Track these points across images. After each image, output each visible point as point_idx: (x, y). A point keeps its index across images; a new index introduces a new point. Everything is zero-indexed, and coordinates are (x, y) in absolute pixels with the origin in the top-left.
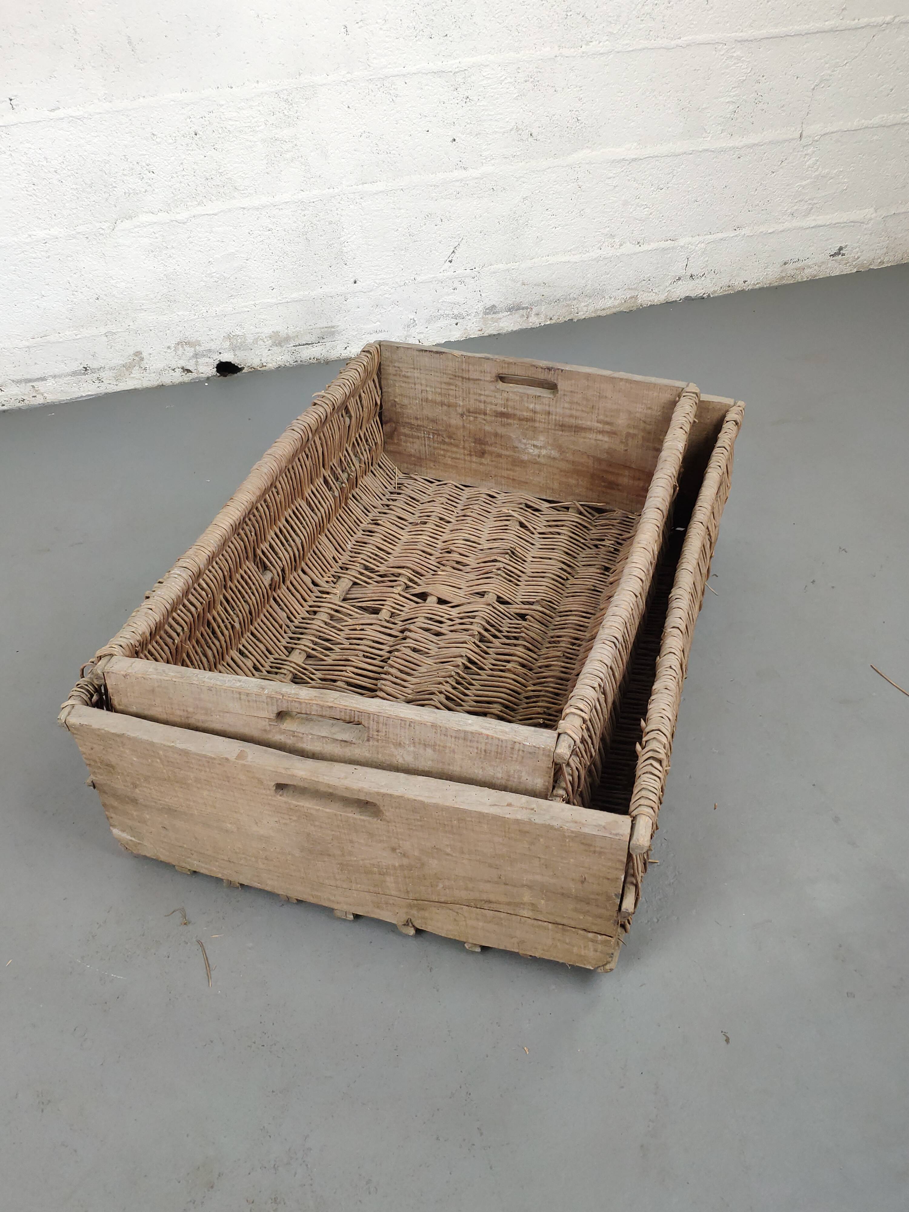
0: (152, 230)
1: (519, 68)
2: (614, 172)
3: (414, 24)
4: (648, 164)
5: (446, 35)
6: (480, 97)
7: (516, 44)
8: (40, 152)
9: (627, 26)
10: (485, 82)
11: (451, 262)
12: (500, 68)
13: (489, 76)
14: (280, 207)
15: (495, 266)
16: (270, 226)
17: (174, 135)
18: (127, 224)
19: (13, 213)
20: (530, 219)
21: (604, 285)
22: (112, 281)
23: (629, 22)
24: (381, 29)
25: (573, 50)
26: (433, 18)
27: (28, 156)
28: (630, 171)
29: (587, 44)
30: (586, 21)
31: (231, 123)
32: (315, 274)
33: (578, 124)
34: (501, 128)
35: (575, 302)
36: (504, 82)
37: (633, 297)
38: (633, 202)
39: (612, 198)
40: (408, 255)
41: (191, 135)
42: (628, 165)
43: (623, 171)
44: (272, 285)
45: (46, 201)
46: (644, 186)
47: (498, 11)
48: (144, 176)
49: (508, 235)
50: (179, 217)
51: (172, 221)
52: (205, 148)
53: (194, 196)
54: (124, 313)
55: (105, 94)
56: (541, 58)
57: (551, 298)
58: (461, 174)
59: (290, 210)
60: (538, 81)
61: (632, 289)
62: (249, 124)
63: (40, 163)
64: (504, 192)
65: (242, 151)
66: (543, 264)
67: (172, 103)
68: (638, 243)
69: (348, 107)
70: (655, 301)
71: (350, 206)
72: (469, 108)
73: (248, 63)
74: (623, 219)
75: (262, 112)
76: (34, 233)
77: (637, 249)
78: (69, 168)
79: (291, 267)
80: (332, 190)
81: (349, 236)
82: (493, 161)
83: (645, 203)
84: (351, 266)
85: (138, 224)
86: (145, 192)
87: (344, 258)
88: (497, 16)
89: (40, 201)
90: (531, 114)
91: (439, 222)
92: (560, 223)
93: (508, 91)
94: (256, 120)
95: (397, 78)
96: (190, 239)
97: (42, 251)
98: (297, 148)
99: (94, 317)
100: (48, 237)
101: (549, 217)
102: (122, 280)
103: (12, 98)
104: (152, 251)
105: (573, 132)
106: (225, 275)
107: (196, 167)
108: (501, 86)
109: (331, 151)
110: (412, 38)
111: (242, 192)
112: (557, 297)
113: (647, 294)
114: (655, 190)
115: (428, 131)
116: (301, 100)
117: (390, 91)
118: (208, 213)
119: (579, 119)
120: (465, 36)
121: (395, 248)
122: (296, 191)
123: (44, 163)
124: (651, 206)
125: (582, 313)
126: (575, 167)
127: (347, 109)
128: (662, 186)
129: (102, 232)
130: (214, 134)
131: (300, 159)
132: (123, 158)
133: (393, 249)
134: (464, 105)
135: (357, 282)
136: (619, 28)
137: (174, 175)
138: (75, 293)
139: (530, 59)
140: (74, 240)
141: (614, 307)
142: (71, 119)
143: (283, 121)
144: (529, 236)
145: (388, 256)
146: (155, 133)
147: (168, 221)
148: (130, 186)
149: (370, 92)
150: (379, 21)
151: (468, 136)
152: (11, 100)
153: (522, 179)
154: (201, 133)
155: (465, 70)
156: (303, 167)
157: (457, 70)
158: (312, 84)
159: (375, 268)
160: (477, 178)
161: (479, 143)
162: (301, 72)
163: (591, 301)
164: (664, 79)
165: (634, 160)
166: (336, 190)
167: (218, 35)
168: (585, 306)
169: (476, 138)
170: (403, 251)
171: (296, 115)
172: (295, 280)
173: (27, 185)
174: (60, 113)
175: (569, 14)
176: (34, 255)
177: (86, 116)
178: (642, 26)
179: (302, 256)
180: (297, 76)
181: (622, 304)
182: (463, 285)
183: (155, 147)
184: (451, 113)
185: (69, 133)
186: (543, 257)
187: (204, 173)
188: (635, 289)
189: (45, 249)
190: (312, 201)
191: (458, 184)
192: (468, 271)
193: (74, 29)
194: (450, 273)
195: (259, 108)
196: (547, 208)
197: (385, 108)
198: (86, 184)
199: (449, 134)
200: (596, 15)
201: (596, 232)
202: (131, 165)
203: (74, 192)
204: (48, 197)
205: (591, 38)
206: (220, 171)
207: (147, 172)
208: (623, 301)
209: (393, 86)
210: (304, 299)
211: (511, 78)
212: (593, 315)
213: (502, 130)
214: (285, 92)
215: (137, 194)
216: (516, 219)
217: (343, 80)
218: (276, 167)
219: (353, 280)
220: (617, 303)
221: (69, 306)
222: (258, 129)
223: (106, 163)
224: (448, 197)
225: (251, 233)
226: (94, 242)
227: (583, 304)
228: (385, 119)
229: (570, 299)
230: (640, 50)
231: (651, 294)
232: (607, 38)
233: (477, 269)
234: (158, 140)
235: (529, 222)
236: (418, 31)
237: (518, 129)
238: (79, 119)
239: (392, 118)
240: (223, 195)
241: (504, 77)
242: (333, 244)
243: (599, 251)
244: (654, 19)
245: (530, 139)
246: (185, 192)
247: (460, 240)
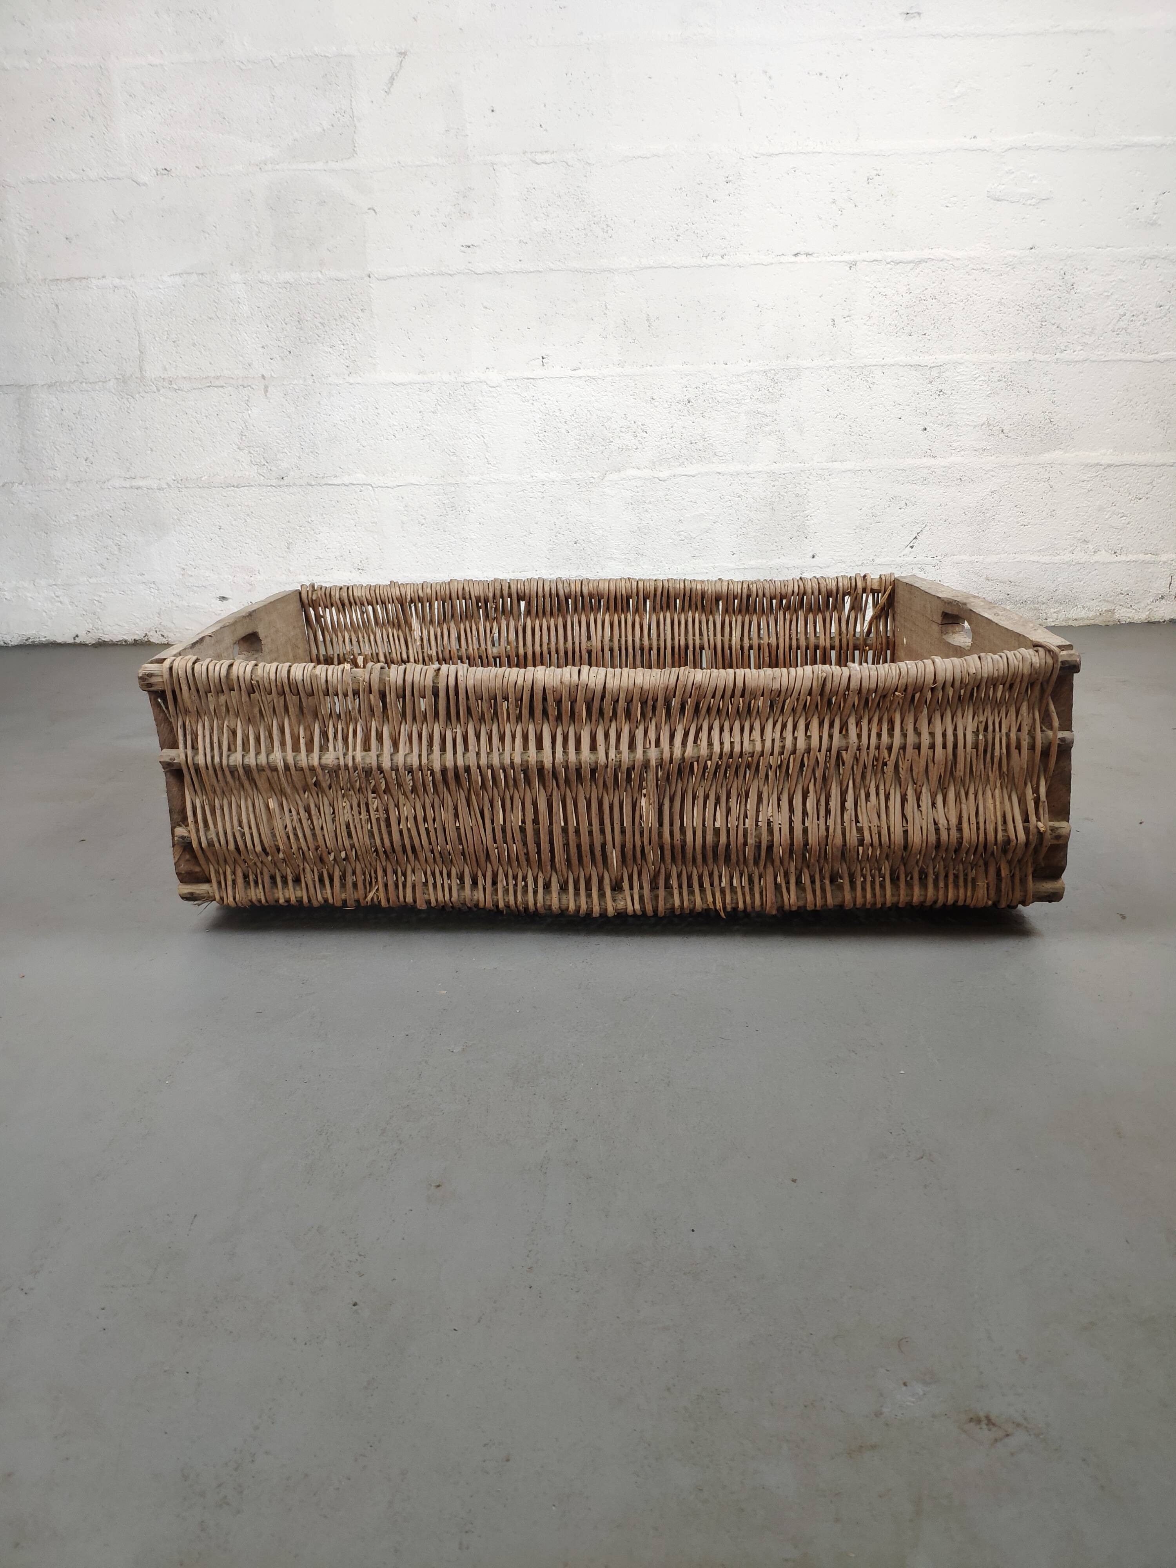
0: (635, 484)
1: (993, 368)
2: (1089, 476)
3: (896, 322)
4: (1125, 471)
5: (925, 334)
6: (953, 391)
7: (992, 347)
8: (557, 404)
9: (1102, 338)
10: (959, 378)
11: (912, 547)
12: (974, 366)
13: (963, 373)
14: (752, 476)
15: (958, 556)
16: (741, 493)
17: (670, 401)
18: (615, 476)
19: (523, 454)
20: (998, 513)
21: (1077, 592)
22: (592, 528)
23: (1104, 335)
24: (865, 324)
25: (1047, 356)
26: (914, 318)
27: (547, 406)
28: (1105, 477)
29: (1061, 352)
30: (1061, 332)
31: (720, 394)
32: (775, 544)
33: (1050, 425)
34: (972, 421)
35: (1043, 607)
36: (978, 379)
37: (1109, 611)
38: (1109, 509)
39: (1086, 502)
40: (869, 535)
41: (684, 403)
42: (1103, 469)
43: (1097, 476)
44: (734, 550)
45: (552, 447)
46: (1120, 494)
47: (975, 316)
48: (638, 435)
49: (973, 527)
50: (661, 475)
51: (654, 478)
52: (695, 415)
53: (677, 457)
54: (595, 559)
55: (620, 360)
56: (1016, 360)
57: (1018, 598)
58: (930, 462)
59: (761, 480)
60: (1011, 382)
61: (1108, 601)
62: (736, 397)
63: (554, 413)
64: (971, 483)
65: (727, 420)
66: (1010, 561)
67: (674, 373)
68: (1115, 553)
69: (828, 390)
70: (1135, 619)
71: (818, 481)
72: (942, 400)
73: (744, 345)
74: (1097, 525)
75: (750, 388)
76: (536, 474)
77: (1114, 558)
78: (577, 420)
79: (754, 534)
80: (803, 464)
81: (813, 510)
82: (962, 453)
83: (1122, 511)
84: (811, 540)
85: (625, 476)
86: (636, 449)
87: (805, 531)
88: (974, 321)
89: (547, 446)
90: (1003, 411)
91: (903, 505)
92: (1029, 521)
93: (981, 387)
94: (743, 393)
95: (875, 368)
96: (667, 497)
97: (539, 492)
98: (776, 422)
99: (570, 560)
100: (547, 479)
101: (1018, 514)
102: (600, 527)
103: (545, 357)
104: (632, 504)
105: (1046, 432)
106: (691, 534)
107: (683, 431)
108: (975, 383)
109: (807, 429)
110: (893, 334)
111: (721, 458)
112: (1024, 598)
113: (1125, 609)
114: (1133, 499)
115: (900, 418)
116: (786, 380)
117: (868, 379)
118: (686, 473)
119: (1052, 420)
120: (943, 336)
121: (857, 527)
122: (770, 463)
123: (558, 414)
124: (1128, 515)
125: (1051, 620)
126: (1046, 467)
127: (826, 392)
128: (1140, 496)
129: (593, 481)
130: (704, 403)
131: (777, 433)
132: (624, 416)
133: (855, 527)
134: (937, 397)
135: (816, 557)
136: (1094, 339)
137: (664, 437)
138: (558, 534)
139: (1005, 361)
140: (567, 485)
141: (1087, 618)
142: (588, 378)
143: (767, 397)
144: (996, 531)
145: (849, 534)
146: (654, 397)
147: (651, 477)
148: (625, 443)
149: (850, 378)
150: (864, 317)
151: (939, 426)
153: (992, 473)
154: (693, 401)
155: (941, 365)
156: (779, 440)
157: (933, 365)
158: (797, 367)
159: (834, 544)
160: (945, 467)
161: (950, 434)
162: (789, 355)
163: (1061, 608)
164: (1141, 390)
165: (1110, 466)
166: (807, 465)
167: (722, 319)
168: (1055, 612)
169: (947, 428)
170: (865, 531)
171: (780, 393)
172: (755, 547)
173: (540, 431)
174: (580, 373)
175: (1043, 324)
176: (531, 495)
177: (600, 377)
178: (1117, 340)
179: (766, 525)
180: (786, 359)
181: (1096, 616)
182: (922, 572)
183: (652, 410)
184: (925, 404)
185: (583, 390)
186: (1009, 554)
187: (690, 437)
188: (1112, 602)
189: (542, 490)
190: (783, 472)
191: (926, 471)
192: (929, 558)
193: (606, 306)
194: (909, 559)
195: (747, 384)
196: (1016, 504)
197: (862, 393)
198: (588, 436)
199: (921, 423)
200: (1071, 326)
201: (1068, 535)
202: (629, 424)
203: (577, 442)
204: (554, 444)
205: (1066, 346)
206: (704, 437)
207: (641, 431)
208: (1098, 614)
209: (871, 375)
210: (761, 567)
211: (985, 376)
212: (1064, 624)
213: (974, 424)
214: (773, 371)
215: (629, 449)
216: (982, 512)
217: (826, 365)
218: (755, 438)
219: (811, 554)
220: (1091, 615)
221: (550, 546)
222: (743, 402)
223: (608, 420)
224: (915, 482)
225: (722, 497)
226: (584, 490)
227: (1052, 610)
228: (861, 403)
229: (1038, 603)
230: (1115, 361)
231: (1130, 610)
232: (1081, 348)
233: (939, 557)
234: (656, 404)
235: (997, 516)
236: (899, 328)
237: (989, 425)
238: (594, 379)
239: (867, 403)
240: (703, 459)
241: (978, 375)
242: (796, 516)
243: (1070, 555)
244: (1129, 334)
245: (1001, 435)
246: (670, 453)
247: (924, 525)
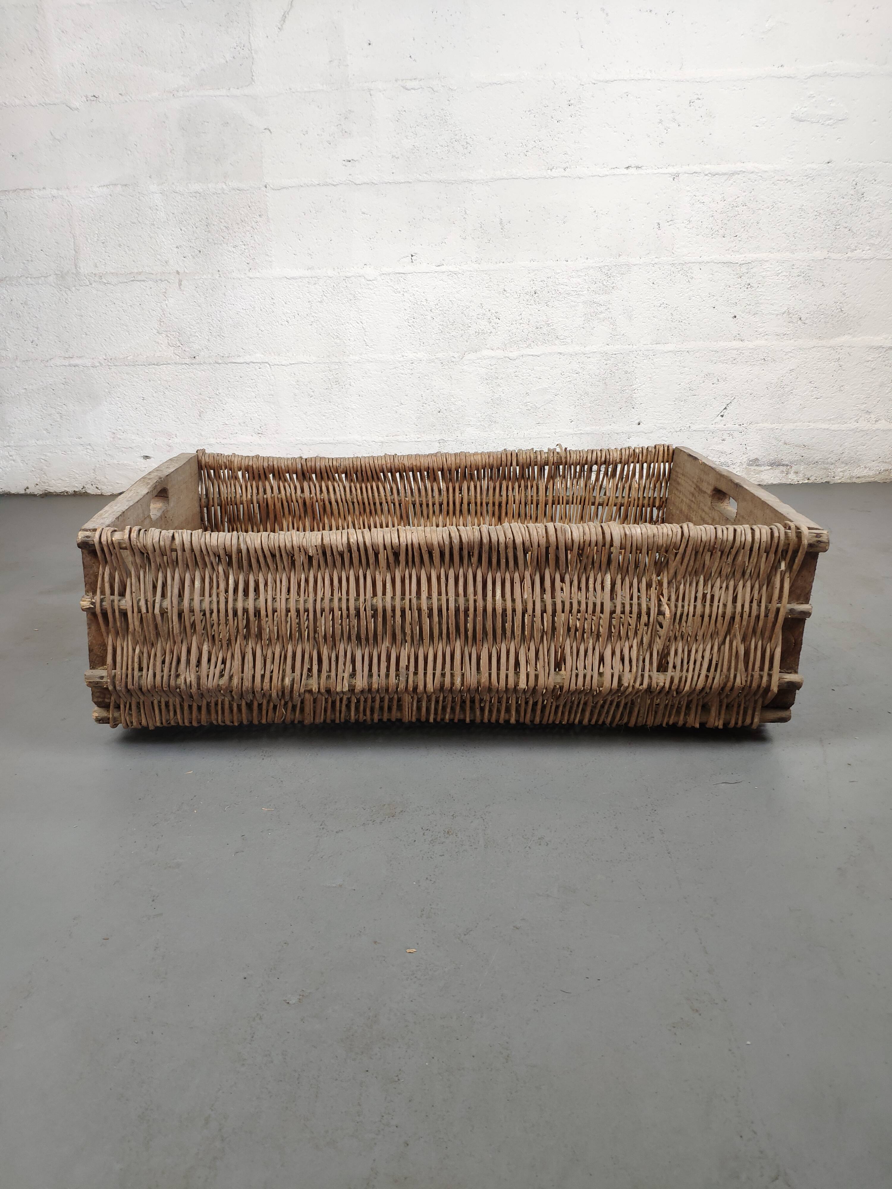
0: (489, 363)
1: (793, 265)
2: (872, 357)
3: (712, 225)
5: (736, 236)
6: (759, 285)
7: (793, 247)
8: (424, 295)
9: (887, 239)
10: (764, 273)
11: (722, 416)
12: (778, 263)
13: (768, 269)
14: (589, 356)
15: (761, 424)
16: (579, 370)
17: (520, 292)
18: (472, 356)
19: (396, 338)
20: (795, 388)
21: (860, 455)
22: (453, 399)
24: (685, 227)
25: (840, 255)
26: (727, 222)
27: (415, 297)
28: (887, 357)
29: (853, 251)
30: (852, 234)
31: (562, 287)
32: (608, 413)
33: (841, 314)
34: (775, 310)
35: (832, 466)
36: (781, 275)
37: (887, 470)
39: (870, 379)
40: (687, 406)
41: (532, 294)
42: (885, 351)
43: (880, 357)
44: (572, 418)
45: (419, 331)
47: (780, 221)
48: (492, 321)
49: (774, 399)
50: (511, 355)
51: (505, 357)
52: (540, 304)
53: (525, 340)
54: (456, 426)
55: (477, 258)
56: (813, 258)
57: (811, 460)
58: (739, 344)
59: (596, 359)
60: (809, 276)
61: (886, 463)
62: (576, 289)
63: (422, 303)
64: (773, 362)
65: (567, 309)
66: (805, 428)
67: (523, 268)
71: (644, 361)
72: (750, 292)
73: (582, 245)
75: (587, 281)
76: (406, 355)
78: (441, 309)
79: (590, 405)
80: (631, 346)
81: (640, 385)
82: (766, 337)
84: (637, 409)
85: (481, 356)
86: (490, 333)
87: (633, 402)
88: (778, 224)
89: (415, 330)
90: (801, 302)
91: (715, 381)
92: (822, 395)
93: (783, 281)
94: (581, 286)
95: (693, 264)
96: (516, 373)
97: (408, 369)
98: (608, 310)
99: (434, 426)
100: (415, 358)
102: (460, 399)
103: (414, 254)
104: (486, 379)
105: (837, 320)
106: (537, 405)
107: (530, 317)
108: (778, 278)
109: (635, 316)
110: (709, 236)
111: (562, 341)
112: (816, 460)
115: (714, 308)
116: (618, 275)
117: (688, 274)
118: (533, 354)
119: (843, 309)
120: (751, 237)
121: (676, 399)
122: (603, 345)
123: (425, 303)
126: (836, 349)
127: (652, 285)
129: (454, 360)
130: (548, 294)
131: (610, 319)
132: (480, 305)
133: (674, 399)
134: (746, 289)
135: (641, 424)
136: (880, 241)
137: (514, 323)
138: (424, 405)
139: (803, 259)
140: (433, 364)
141: (868, 477)
142: (450, 273)
143: (602, 289)
144: (794, 403)
145: (669, 405)
146: (506, 289)
147: (502, 357)
148: (481, 328)
149: (672, 273)
150: (685, 221)
151: (747, 314)
152: (412, 256)
153: (791, 354)
154: (539, 293)
155: (749, 263)
156: (611, 326)
157: (743, 262)
158: (627, 263)
159: (657, 414)
160: (751, 349)
161: (756, 321)
162: (621, 254)
163: (847, 468)
166: (634, 347)
167: (564, 222)
169: (754, 316)
170: (683, 402)
171: (612, 285)
172: (590, 416)
174: (443, 268)
175: (838, 227)
176: (402, 371)
177: (460, 272)
179: (599, 397)
180: (617, 257)
181: (875, 475)
182: (731, 437)
183: (504, 300)
184: (735, 295)
185: (446, 283)
186: (804, 422)
187: (536, 323)
189: (411, 368)
190: (614, 353)
191: (735, 352)
192: (737, 425)
193: (465, 212)
194: (720, 426)
195: (585, 278)
196: (811, 381)
197: (682, 286)
198: (450, 322)
199: (731, 311)
200: (861, 229)
201: (855, 406)
202: (484, 312)
203: (440, 327)
204: (422, 329)
205: (856, 247)
206: (548, 323)
207: (495, 318)
208: (877, 473)
209: (690, 271)
210: (596, 432)
211: (787, 272)
213: (777, 312)
214: (606, 267)
215: (484, 333)
216: (782, 386)
217: (652, 262)
218: (591, 324)
219: (637, 422)
220: (872, 473)
222: (581, 293)
223: (467, 308)
224: (725, 361)
225: (563, 374)
226: (446, 367)
227: (840, 470)
228: (681, 295)
229: (828, 463)
232: (869, 248)
233: (745, 425)
234: (508, 295)
235: (794, 390)
236: (714, 231)
237: (789, 313)
238: (455, 274)
239: (686, 295)
240: (547, 342)
241: (780, 271)
242: (625, 390)
243: (856, 423)
245: (799, 322)
246: (519, 336)
247: (733, 398)
